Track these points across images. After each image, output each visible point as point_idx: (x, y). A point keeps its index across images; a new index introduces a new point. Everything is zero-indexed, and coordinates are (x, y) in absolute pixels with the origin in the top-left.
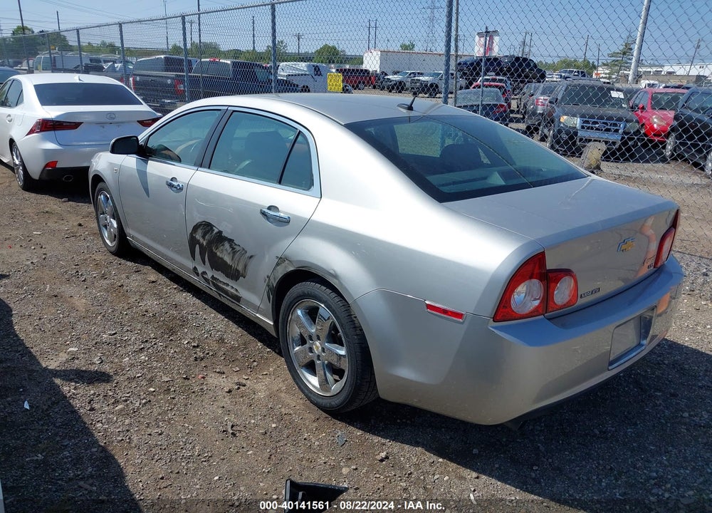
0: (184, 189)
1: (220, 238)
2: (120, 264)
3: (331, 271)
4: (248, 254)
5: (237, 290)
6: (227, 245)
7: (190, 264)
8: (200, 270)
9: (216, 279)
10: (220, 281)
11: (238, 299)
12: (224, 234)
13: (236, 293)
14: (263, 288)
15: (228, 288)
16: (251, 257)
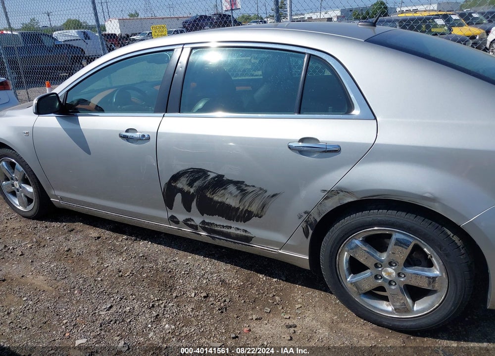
0: (153, 139)
1: (220, 182)
2: (46, 227)
3: (427, 195)
4: (270, 193)
5: (246, 231)
6: (232, 188)
7: (164, 214)
8: (181, 217)
9: (208, 224)
10: (216, 225)
11: (248, 239)
12: (226, 177)
13: (244, 234)
14: (295, 224)
15: (232, 231)
16: (274, 196)
